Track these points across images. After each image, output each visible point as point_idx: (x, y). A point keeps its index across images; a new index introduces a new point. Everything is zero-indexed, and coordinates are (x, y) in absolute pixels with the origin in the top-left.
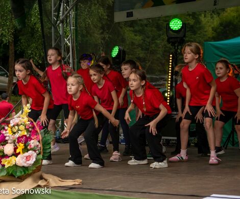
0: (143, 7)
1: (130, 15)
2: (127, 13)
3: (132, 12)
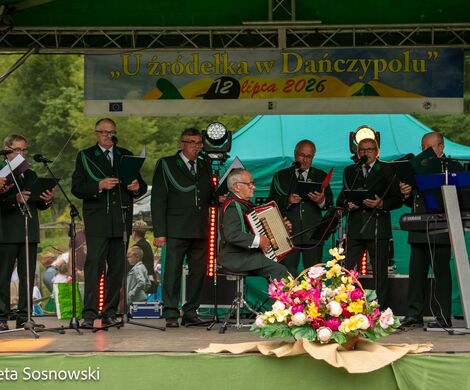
0: (143, 96)
1: (116, 107)
2: (111, 104)
3: (121, 104)
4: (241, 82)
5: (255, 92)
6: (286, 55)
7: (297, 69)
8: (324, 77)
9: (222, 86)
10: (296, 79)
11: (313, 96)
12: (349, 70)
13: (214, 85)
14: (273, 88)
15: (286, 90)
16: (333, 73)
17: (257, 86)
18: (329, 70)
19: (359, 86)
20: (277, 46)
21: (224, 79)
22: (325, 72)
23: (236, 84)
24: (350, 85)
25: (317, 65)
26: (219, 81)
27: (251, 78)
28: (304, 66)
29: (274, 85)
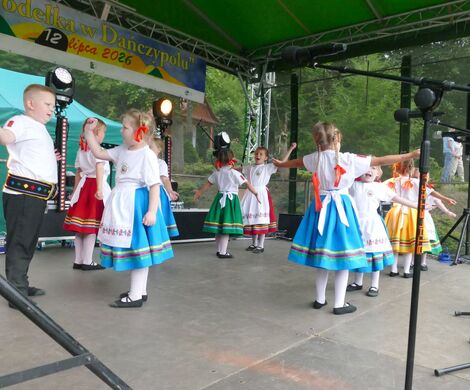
4: (70, 38)
5: (80, 50)
6: (105, 27)
7: (113, 41)
8: (132, 54)
9: (51, 36)
10: (112, 49)
11: (124, 67)
12: (147, 54)
13: (45, 33)
14: (94, 51)
15: (104, 56)
16: (137, 53)
17: (81, 45)
18: (134, 49)
19: (151, 68)
20: (100, 17)
21: (54, 31)
22: (131, 51)
23: (65, 38)
24: (147, 65)
25: (126, 43)
26: (50, 31)
27: (78, 37)
28: (118, 41)
29: (95, 49)
